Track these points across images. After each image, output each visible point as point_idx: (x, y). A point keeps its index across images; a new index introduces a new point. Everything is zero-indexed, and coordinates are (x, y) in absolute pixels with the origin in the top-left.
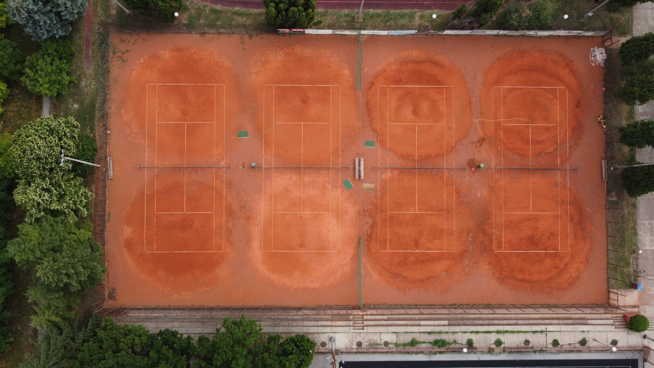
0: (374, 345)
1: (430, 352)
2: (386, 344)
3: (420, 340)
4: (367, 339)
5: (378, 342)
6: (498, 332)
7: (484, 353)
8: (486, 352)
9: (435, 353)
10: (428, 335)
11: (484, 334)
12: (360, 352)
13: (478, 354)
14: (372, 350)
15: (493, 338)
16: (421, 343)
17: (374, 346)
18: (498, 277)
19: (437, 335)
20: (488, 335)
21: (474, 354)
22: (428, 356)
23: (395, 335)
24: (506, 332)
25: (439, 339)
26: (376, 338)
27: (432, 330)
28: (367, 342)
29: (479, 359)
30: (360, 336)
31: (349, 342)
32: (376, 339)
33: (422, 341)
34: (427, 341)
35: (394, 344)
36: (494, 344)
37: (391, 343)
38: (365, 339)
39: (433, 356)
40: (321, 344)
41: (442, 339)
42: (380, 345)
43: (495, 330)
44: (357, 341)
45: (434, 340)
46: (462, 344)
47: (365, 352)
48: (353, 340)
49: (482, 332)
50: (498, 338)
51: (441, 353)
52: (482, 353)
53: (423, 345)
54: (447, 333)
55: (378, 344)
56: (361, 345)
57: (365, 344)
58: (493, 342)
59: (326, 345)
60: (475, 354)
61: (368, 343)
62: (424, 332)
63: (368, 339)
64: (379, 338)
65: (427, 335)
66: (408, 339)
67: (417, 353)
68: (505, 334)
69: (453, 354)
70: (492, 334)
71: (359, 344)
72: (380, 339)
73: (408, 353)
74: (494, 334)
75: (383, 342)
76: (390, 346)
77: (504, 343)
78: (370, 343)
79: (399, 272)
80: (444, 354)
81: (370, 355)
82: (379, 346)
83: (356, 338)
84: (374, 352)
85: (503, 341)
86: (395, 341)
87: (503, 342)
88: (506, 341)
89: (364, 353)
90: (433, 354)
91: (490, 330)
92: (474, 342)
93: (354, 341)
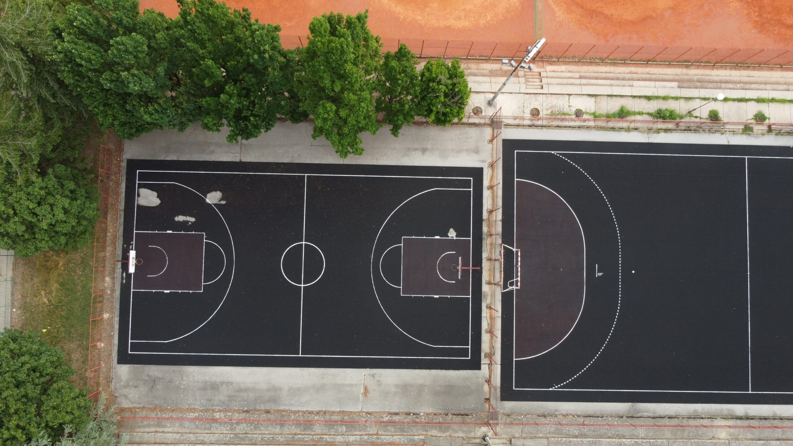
0: (558, 114)
1: (650, 129)
2: (579, 113)
3: (633, 110)
4: (547, 104)
5: (565, 110)
6: (759, 101)
7: (737, 134)
8: (740, 131)
9: (658, 131)
10: (647, 101)
11: (736, 102)
12: (536, 126)
13: (727, 135)
14: (556, 123)
15: (752, 109)
16: (634, 113)
17: (559, 117)
18: (756, 21)
19: (661, 101)
20: (743, 104)
21: (720, 134)
22: (646, 135)
23: (593, 99)
24: (773, 100)
25: (664, 109)
26: (561, 103)
27: (653, 93)
28: (548, 109)
29: (728, 142)
30: (536, 100)
31: (519, 108)
32: (562, 106)
33: (637, 110)
34: (644, 112)
35: (590, 114)
36: (752, 119)
37: (587, 113)
38: (545, 104)
39: (655, 135)
40: (473, 110)
41: (669, 108)
42: (569, 115)
43: (755, 98)
44: (532, 107)
45: (656, 109)
46: (701, 118)
47: (545, 127)
48: (525, 105)
49: (734, 100)
50: (758, 110)
51: (666, 130)
52: (734, 134)
53: (638, 117)
54: (676, 98)
55: (564, 114)
56: (538, 114)
57: (545, 113)
58: (751, 116)
59: (481, 112)
60: (722, 134)
61: (549, 111)
62: (640, 97)
63: (550, 105)
64: (568, 103)
65: (644, 102)
66: (614, 106)
67: (628, 130)
68: (771, 104)
69: (687, 134)
70: (749, 103)
71: (535, 113)
72: (569, 106)
73: (613, 129)
74: (753, 103)
75: (574, 110)
76: (585, 117)
77: (769, 119)
78: (552, 112)
79: (598, 8)
80: (671, 132)
81: (553, 130)
82: (567, 117)
83: (530, 103)
84: (558, 126)
85: (767, 115)
86: (593, 110)
87: (768, 117)
88: (771, 117)
89: (543, 126)
90: (654, 133)
91: (747, 97)
92: (721, 115)
93: (527, 107)
